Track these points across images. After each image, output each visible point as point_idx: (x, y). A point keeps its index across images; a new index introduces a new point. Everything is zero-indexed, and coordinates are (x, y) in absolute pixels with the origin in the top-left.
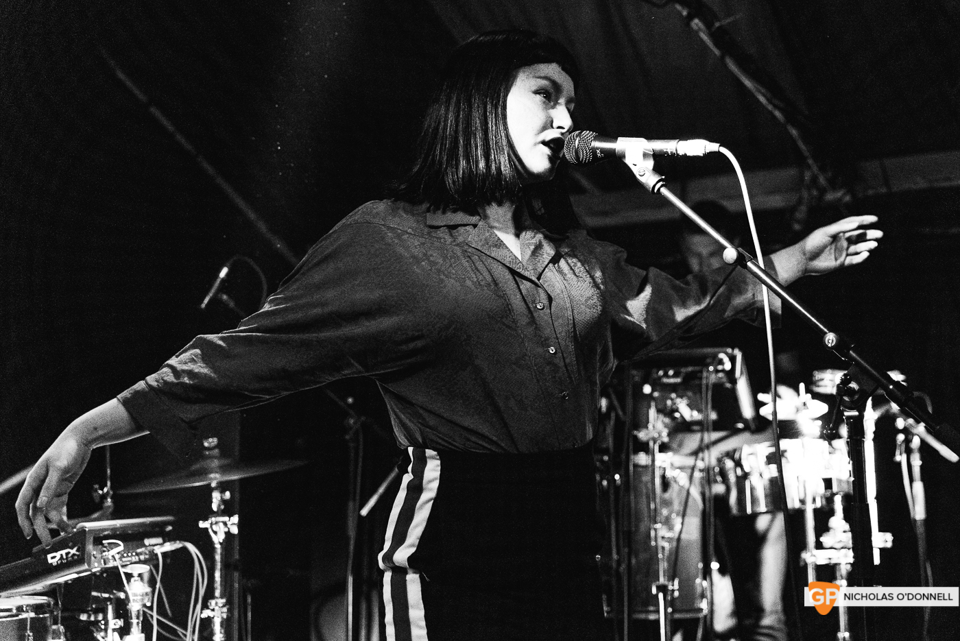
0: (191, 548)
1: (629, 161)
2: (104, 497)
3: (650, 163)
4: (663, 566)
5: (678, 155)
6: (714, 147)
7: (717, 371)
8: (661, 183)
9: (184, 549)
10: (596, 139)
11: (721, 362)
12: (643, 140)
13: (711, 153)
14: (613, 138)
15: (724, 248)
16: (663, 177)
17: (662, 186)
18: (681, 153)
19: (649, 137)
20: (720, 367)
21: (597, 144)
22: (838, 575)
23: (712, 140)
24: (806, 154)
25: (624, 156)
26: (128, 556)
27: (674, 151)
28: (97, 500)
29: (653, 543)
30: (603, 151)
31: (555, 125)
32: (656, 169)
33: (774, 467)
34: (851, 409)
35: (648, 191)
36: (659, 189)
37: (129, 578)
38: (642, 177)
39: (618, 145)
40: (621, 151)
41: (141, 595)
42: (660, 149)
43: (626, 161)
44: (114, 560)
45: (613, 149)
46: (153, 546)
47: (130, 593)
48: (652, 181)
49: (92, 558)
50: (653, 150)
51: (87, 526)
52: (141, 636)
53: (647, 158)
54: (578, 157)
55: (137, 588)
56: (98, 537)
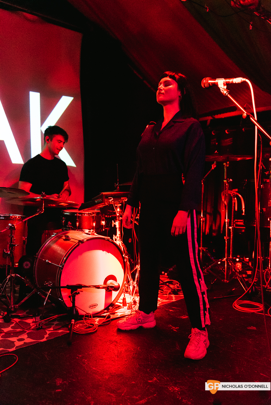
2: (117, 186)
3: (225, 87)
6: (244, 79)
8: (228, 93)
13: (242, 81)
16: (229, 91)
17: (228, 94)
19: (225, 78)
21: (210, 81)
23: (244, 77)
26: (116, 202)
30: (212, 83)
32: (227, 89)
35: (224, 96)
36: (227, 95)
37: (116, 207)
38: (222, 91)
39: (216, 81)
40: (217, 83)
41: (119, 211)
42: (228, 82)
43: (219, 86)
44: (112, 202)
45: (215, 83)
46: (123, 199)
47: (116, 211)
48: (225, 92)
49: (105, 202)
50: (226, 82)
51: (103, 193)
52: (119, 222)
53: (224, 85)
54: (205, 86)
55: (118, 210)
56: (107, 197)
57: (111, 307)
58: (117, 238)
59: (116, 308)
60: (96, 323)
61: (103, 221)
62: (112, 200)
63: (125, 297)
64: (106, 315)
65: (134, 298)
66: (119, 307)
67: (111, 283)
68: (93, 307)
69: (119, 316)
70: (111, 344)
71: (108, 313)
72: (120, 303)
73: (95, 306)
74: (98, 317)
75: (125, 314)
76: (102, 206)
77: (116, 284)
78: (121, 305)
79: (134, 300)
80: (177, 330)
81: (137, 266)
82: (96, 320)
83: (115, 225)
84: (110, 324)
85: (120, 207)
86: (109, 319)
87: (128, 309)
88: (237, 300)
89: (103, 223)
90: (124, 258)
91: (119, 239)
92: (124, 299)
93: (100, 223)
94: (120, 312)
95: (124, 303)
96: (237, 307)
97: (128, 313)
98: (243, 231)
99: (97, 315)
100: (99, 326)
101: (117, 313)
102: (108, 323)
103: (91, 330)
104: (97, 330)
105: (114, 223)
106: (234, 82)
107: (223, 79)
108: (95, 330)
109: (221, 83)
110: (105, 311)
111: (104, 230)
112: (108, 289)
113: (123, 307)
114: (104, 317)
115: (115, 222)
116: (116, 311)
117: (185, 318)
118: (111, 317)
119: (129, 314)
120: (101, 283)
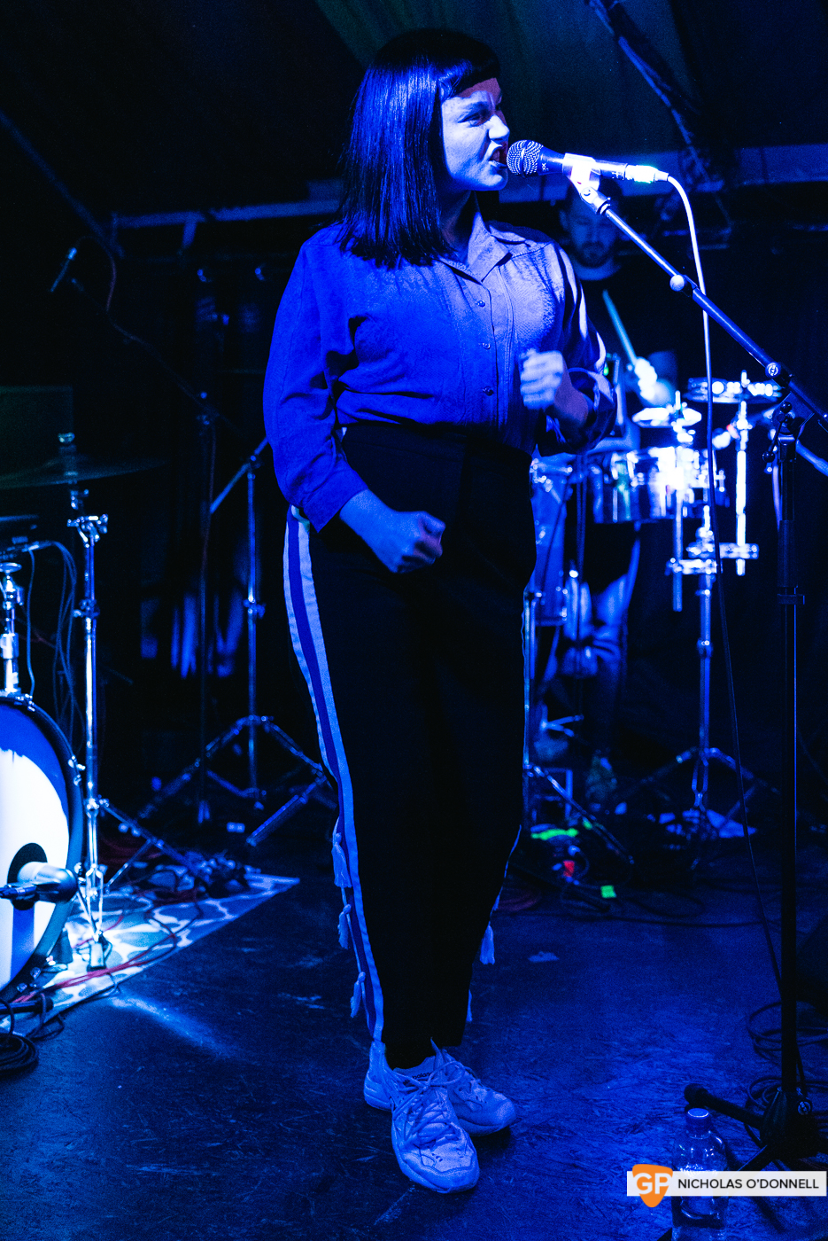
0: (59, 546)
1: (573, 179)
3: (596, 184)
5: (626, 179)
6: (663, 176)
9: (53, 547)
12: (591, 159)
13: (659, 181)
14: (562, 153)
15: (671, 276)
16: (609, 199)
17: (608, 208)
18: (629, 177)
19: (599, 156)
21: (544, 157)
22: (703, 583)
23: (662, 169)
24: (688, 141)
25: (570, 174)
27: (623, 175)
30: (549, 165)
33: (641, 475)
35: (594, 212)
36: (605, 211)
37: (2, 578)
39: (565, 161)
40: (567, 168)
45: (558, 164)
46: (23, 544)
47: (4, 591)
52: (12, 635)
53: (592, 177)
55: (10, 587)
57: (33, 969)
67: (33, 876)
75: (94, 987)
77: (59, 875)
79: (100, 934)
90: (68, 774)
92: (63, 937)
95: (65, 952)
97: (102, 983)
109: (582, 171)
110: (19, 988)
113: (63, 967)
118: (54, 1006)
119: (110, 984)
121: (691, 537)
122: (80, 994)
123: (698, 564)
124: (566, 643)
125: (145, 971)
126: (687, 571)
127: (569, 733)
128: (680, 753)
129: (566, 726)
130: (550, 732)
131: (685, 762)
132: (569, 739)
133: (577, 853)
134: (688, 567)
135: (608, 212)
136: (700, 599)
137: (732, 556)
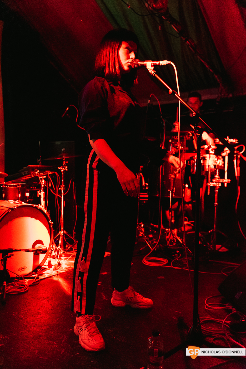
0: (56, 173)
2: (39, 161)
3: (153, 68)
4: (172, 184)
6: (169, 62)
7: (188, 137)
9: (55, 173)
10: (140, 62)
11: (189, 134)
13: (168, 64)
15: (169, 90)
16: (156, 71)
17: (155, 74)
19: (153, 61)
20: (189, 136)
22: (216, 189)
26: (41, 174)
28: (38, 162)
29: (169, 179)
30: (141, 64)
31: (130, 57)
32: (154, 70)
34: (198, 133)
37: (41, 179)
38: (150, 71)
39: (145, 63)
40: (146, 64)
41: (44, 183)
42: (156, 64)
43: (147, 67)
44: (37, 174)
45: (144, 64)
46: (48, 172)
47: (41, 182)
48: (153, 72)
49: (32, 174)
50: (154, 64)
51: (30, 166)
52: (44, 192)
53: (152, 66)
54: (134, 67)
55: (43, 181)
56: (33, 169)
57: (38, 269)
58: (42, 207)
59: (43, 270)
60: (27, 284)
61: (27, 192)
62: (38, 173)
63: (50, 259)
64: (35, 276)
65: (58, 261)
66: (45, 269)
67: (39, 247)
68: (23, 270)
69: (46, 277)
70: (44, 300)
71: (37, 275)
72: (46, 266)
73: (24, 268)
74: (28, 278)
75: (52, 274)
76: (28, 178)
77: (43, 247)
78: (47, 267)
79: (59, 262)
80: (100, 284)
81: (60, 232)
82: (25, 281)
83: (40, 196)
84: (39, 284)
85: (44, 179)
86: (38, 280)
87: (54, 270)
88: (146, 257)
89: (27, 194)
90: (50, 224)
91: (44, 208)
92: (50, 262)
93: (25, 194)
94: (47, 274)
95: (50, 265)
96: (145, 262)
97: (54, 274)
98: (145, 202)
99: (27, 276)
100: (30, 286)
101: (44, 274)
102: (38, 283)
103: (22, 290)
104: (28, 290)
105: (39, 194)
106: (160, 64)
107: (151, 61)
108: (27, 290)
109: (149, 64)
110: (33, 273)
111: (28, 201)
112: (37, 252)
113: (49, 269)
114: (34, 278)
115: (40, 192)
116: (44, 273)
117: (105, 274)
118: (40, 278)
119: (56, 274)
120: (30, 247)
121: (213, 177)
122: (48, 276)
123: (215, 183)
124: (185, 203)
125: (66, 272)
126: (211, 185)
127: (192, 225)
128: (210, 230)
129: (192, 223)
130: (187, 224)
131: (211, 232)
132: (192, 226)
133: (178, 252)
134: (212, 184)
135: (155, 75)
136: (215, 192)
137: (223, 182)
